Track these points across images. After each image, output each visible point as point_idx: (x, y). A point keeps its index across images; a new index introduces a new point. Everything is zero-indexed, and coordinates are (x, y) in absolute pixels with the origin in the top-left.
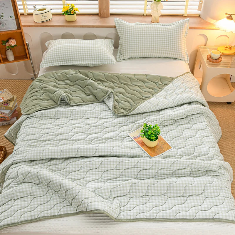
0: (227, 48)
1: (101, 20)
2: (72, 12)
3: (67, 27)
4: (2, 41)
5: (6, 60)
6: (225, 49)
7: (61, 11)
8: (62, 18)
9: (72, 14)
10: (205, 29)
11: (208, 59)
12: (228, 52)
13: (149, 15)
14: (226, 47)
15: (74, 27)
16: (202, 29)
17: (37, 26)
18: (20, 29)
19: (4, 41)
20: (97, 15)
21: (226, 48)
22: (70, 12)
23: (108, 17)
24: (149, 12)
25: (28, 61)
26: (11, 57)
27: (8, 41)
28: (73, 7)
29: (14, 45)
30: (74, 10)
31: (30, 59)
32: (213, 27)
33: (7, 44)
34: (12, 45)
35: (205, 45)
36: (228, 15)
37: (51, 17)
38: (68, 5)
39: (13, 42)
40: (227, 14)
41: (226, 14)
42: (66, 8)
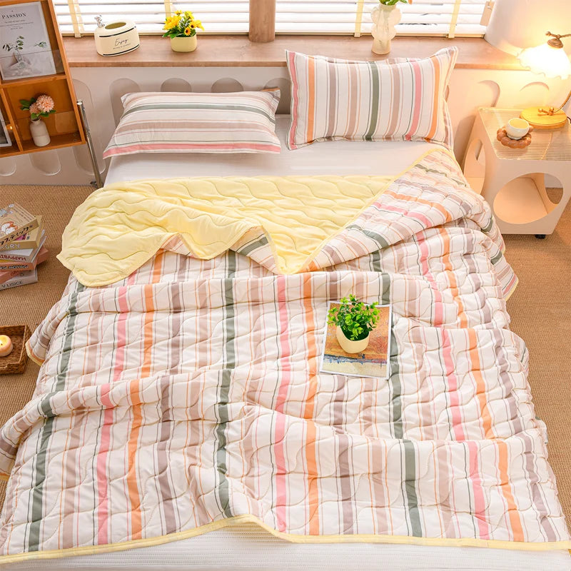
0: (545, 112)
1: (254, 48)
2: (187, 32)
3: (173, 65)
4: (20, 100)
5: (30, 144)
6: (540, 115)
7: (160, 29)
8: (163, 44)
9: (185, 36)
10: (496, 68)
11: (499, 138)
12: (545, 121)
13: (368, 37)
14: (542, 111)
15: (191, 65)
16: (488, 68)
17: (105, 65)
18: (64, 73)
19: (24, 100)
20: (246, 35)
21: (542, 113)
22: (183, 30)
23: (270, 41)
24: (367, 28)
25: (82, 146)
26: (42, 138)
27: (34, 100)
28: (190, 18)
29: (48, 111)
30: (192, 26)
31: (86, 140)
32: (515, 65)
33: (33, 109)
34: (44, 111)
35: (494, 105)
36: (551, 38)
37: (137, 41)
38: (179, 14)
39: (46, 104)
40: (549, 34)
41: (547, 34)
42: (172, 20)
